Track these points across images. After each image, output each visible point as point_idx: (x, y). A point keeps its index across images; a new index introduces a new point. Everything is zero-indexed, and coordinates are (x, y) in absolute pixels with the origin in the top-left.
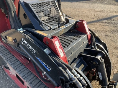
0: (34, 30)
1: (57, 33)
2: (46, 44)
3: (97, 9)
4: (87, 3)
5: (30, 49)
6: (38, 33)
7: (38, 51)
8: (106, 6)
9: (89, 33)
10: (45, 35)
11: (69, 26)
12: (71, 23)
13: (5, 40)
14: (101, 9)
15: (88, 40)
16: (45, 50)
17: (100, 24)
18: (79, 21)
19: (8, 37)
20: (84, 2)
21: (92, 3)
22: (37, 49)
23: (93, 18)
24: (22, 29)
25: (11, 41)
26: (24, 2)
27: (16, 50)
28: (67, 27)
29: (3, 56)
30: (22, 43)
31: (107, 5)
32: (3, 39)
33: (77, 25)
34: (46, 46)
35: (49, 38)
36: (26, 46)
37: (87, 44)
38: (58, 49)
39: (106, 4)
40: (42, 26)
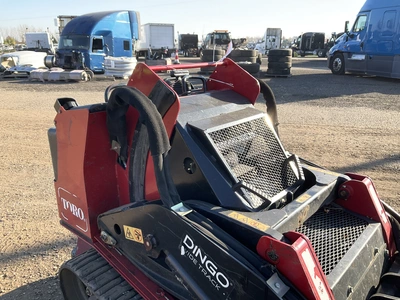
0: (220, 210)
1: (291, 219)
2: (266, 259)
3: (360, 126)
4: (322, 105)
5: (209, 274)
6: (235, 218)
7: (241, 281)
8: (388, 114)
9: (384, 217)
10: (262, 227)
11: (322, 195)
12: (326, 185)
13: (110, 235)
14: (373, 123)
15: (386, 241)
16: (270, 283)
17: (381, 175)
18: (349, 179)
19: (125, 227)
20: (314, 104)
21: (340, 106)
22: (240, 276)
23: (354, 156)
24: (181, 204)
25: (136, 240)
26: (188, 125)
27: (145, 270)
28: (316, 199)
29: (98, 292)
30: (183, 253)
31: (393, 113)
32: (103, 233)
33: (344, 189)
34: (269, 268)
35: (278, 237)
36: (195, 261)
37: (385, 254)
38: (313, 277)
39: (388, 108)
40: (242, 195)
